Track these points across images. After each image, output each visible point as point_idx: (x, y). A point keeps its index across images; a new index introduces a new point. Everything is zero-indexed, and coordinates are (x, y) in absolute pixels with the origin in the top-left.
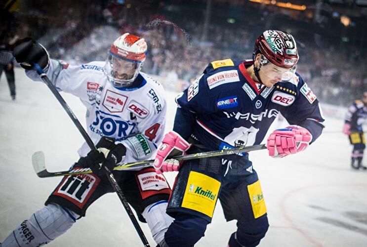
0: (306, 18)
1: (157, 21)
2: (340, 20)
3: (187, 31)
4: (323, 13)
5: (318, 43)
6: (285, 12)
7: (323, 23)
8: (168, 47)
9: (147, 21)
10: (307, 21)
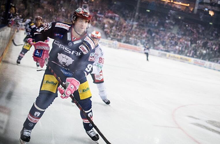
0: (189, 10)
2: (209, 12)
6: (178, 7)
10: (190, 12)
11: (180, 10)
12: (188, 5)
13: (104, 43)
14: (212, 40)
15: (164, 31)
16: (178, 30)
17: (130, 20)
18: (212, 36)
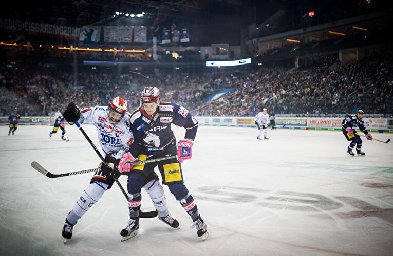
0: (147, 57)
1: (39, 77)
2: (171, 55)
3: (63, 80)
4: (158, 53)
5: (158, 74)
6: (131, 56)
7: (159, 60)
8: (51, 94)
9: (32, 77)
10: (149, 59)
11: (136, 59)
12: (144, 51)
13: (43, 122)
14: (183, 88)
15: (120, 89)
16: (138, 85)
17: (73, 84)
18: (182, 83)
